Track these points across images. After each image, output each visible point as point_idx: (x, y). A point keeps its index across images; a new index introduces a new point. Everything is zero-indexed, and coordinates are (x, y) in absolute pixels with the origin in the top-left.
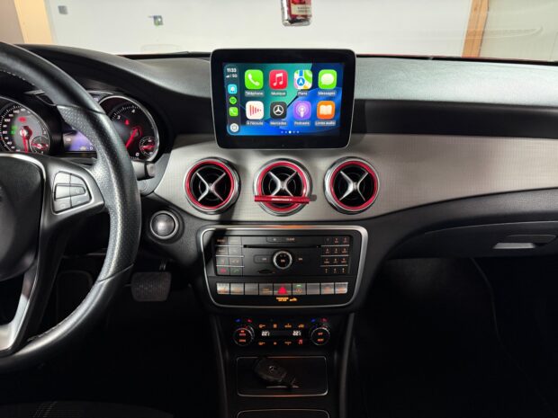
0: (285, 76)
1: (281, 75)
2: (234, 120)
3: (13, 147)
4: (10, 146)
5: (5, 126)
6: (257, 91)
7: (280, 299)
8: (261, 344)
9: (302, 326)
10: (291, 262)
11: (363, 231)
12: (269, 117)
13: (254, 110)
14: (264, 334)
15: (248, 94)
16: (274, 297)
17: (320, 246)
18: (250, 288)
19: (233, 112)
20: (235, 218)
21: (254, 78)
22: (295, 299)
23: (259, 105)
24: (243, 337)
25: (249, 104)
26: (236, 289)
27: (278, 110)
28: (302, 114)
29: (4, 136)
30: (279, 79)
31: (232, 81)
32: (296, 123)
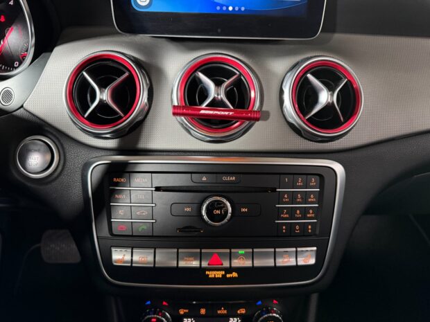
7: (212, 274)
9: (242, 311)
10: (229, 215)
11: (339, 168)
16: (201, 270)
17: (274, 190)
18: (164, 258)
20: (142, 145)
22: (235, 275)
26: (142, 257)
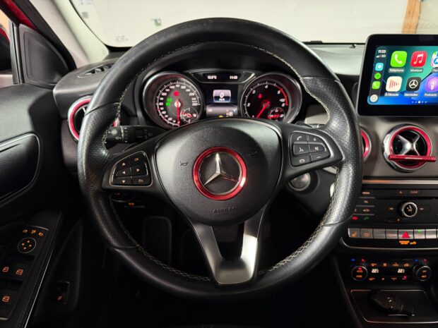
0: (425, 57)
1: (422, 55)
2: (375, 92)
3: (166, 116)
4: (164, 115)
5: (162, 99)
6: (399, 68)
7: (402, 243)
8: (371, 279)
9: (407, 265)
12: (405, 89)
13: (393, 84)
14: (374, 271)
15: (391, 70)
19: (376, 85)
21: (399, 58)
22: (415, 243)
23: (398, 80)
24: (360, 274)
25: (390, 79)
27: (413, 84)
28: (432, 88)
29: (160, 106)
30: (420, 58)
31: (381, 60)
32: (426, 94)
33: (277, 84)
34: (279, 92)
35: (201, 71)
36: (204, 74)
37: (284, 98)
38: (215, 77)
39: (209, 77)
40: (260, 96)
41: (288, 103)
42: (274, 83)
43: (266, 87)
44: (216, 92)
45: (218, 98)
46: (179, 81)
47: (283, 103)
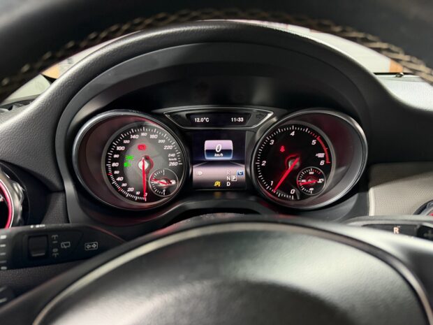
3: (124, 185)
4: (120, 183)
5: (116, 156)
29: (114, 169)
33: (310, 129)
34: (314, 142)
35: (183, 110)
36: (187, 115)
37: (322, 151)
38: (207, 120)
39: (197, 120)
40: (282, 150)
41: (330, 160)
42: (305, 127)
43: (293, 134)
44: (209, 144)
45: (212, 152)
46: (146, 126)
47: (321, 159)
